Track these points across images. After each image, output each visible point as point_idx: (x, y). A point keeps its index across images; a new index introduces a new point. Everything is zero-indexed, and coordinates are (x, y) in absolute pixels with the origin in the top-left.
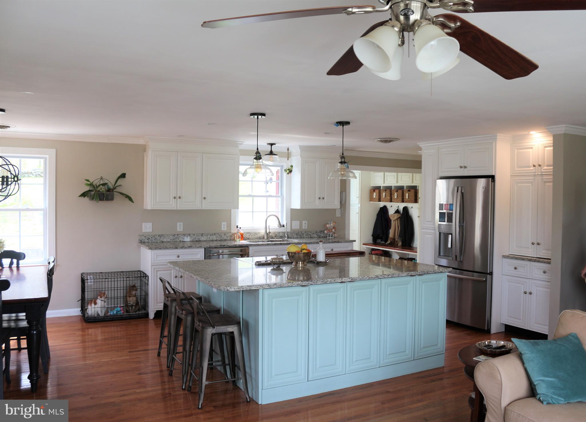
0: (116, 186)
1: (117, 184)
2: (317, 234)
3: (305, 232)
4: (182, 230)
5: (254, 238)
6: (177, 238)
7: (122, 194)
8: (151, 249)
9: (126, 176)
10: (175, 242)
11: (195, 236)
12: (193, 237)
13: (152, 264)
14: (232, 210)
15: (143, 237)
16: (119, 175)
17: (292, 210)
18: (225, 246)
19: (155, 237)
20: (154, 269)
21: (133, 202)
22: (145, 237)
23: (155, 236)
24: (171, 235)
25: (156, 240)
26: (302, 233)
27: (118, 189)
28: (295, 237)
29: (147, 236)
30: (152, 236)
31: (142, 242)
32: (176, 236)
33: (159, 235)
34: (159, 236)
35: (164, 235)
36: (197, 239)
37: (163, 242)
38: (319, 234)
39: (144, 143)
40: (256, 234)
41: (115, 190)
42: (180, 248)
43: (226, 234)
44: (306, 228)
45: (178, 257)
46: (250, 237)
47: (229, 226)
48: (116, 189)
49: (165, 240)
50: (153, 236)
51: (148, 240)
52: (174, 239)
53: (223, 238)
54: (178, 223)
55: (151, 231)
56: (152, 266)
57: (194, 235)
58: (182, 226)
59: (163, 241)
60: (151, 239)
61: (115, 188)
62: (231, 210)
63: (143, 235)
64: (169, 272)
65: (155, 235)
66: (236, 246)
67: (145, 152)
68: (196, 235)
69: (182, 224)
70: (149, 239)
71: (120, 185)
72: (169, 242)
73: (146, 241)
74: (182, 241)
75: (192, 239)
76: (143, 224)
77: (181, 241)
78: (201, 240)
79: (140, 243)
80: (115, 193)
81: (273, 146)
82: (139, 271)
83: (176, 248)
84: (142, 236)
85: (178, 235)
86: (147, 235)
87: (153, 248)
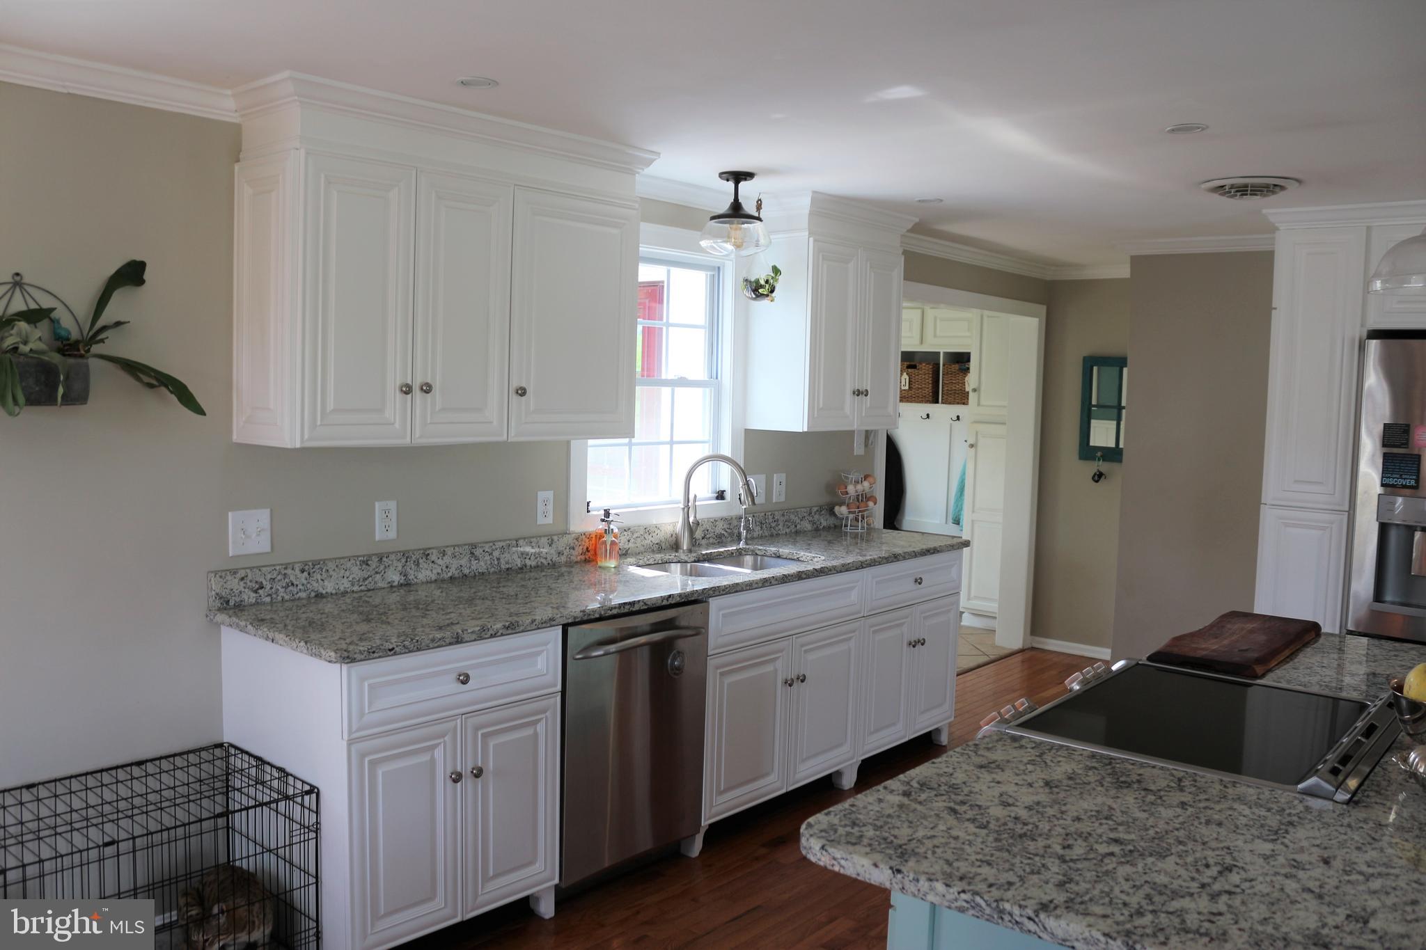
0: (100, 324)
1: (108, 316)
2: (811, 519)
3: (783, 515)
4: (392, 534)
5: (642, 549)
6: (377, 573)
7: (133, 368)
8: (348, 658)
9: (146, 276)
10: (369, 590)
11: (447, 559)
12: (440, 562)
13: (350, 732)
14: (575, 444)
15: (234, 584)
16: (112, 270)
17: (748, 432)
18: (636, 608)
19: (285, 574)
20: (362, 756)
21: (200, 411)
22: (242, 579)
23: (289, 571)
24: (352, 561)
25: (291, 588)
26: (774, 518)
27: (114, 345)
28: (755, 535)
29: (250, 577)
30: (275, 573)
31: (230, 607)
32: (374, 563)
33: (306, 563)
34: (303, 571)
35: (324, 561)
36: (453, 571)
37: (319, 596)
38: (816, 517)
39: (234, 118)
40: (647, 530)
41: (96, 349)
42: (474, 637)
43: (555, 538)
44: (782, 499)
45: (464, 679)
46: (631, 545)
47: (562, 506)
48: (102, 341)
49: (329, 587)
50: (280, 573)
51: (256, 592)
52: (365, 579)
53: (546, 558)
54: (377, 505)
55: (268, 549)
56: (350, 743)
57: (444, 554)
58: (393, 515)
59: (321, 590)
60: (268, 587)
61: (94, 338)
62: (568, 443)
63: (234, 572)
64: (425, 758)
65: (286, 568)
66: (672, 601)
67: (238, 161)
68: (449, 551)
69: (392, 505)
70: (262, 588)
71: (118, 324)
72: (345, 593)
73: (249, 597)
74: (396, 584)
75: (435, 572)
76: (230, 514)
77: (392, 586)
78: (466, 571)
79: (219, 609)
80: (93, 363)
81: (742, 185)
82: (220, 745)
83: (458, 640)
84: (229, 577)
85: (381, 560)
86: (251, 568)
87: (358, 656)
